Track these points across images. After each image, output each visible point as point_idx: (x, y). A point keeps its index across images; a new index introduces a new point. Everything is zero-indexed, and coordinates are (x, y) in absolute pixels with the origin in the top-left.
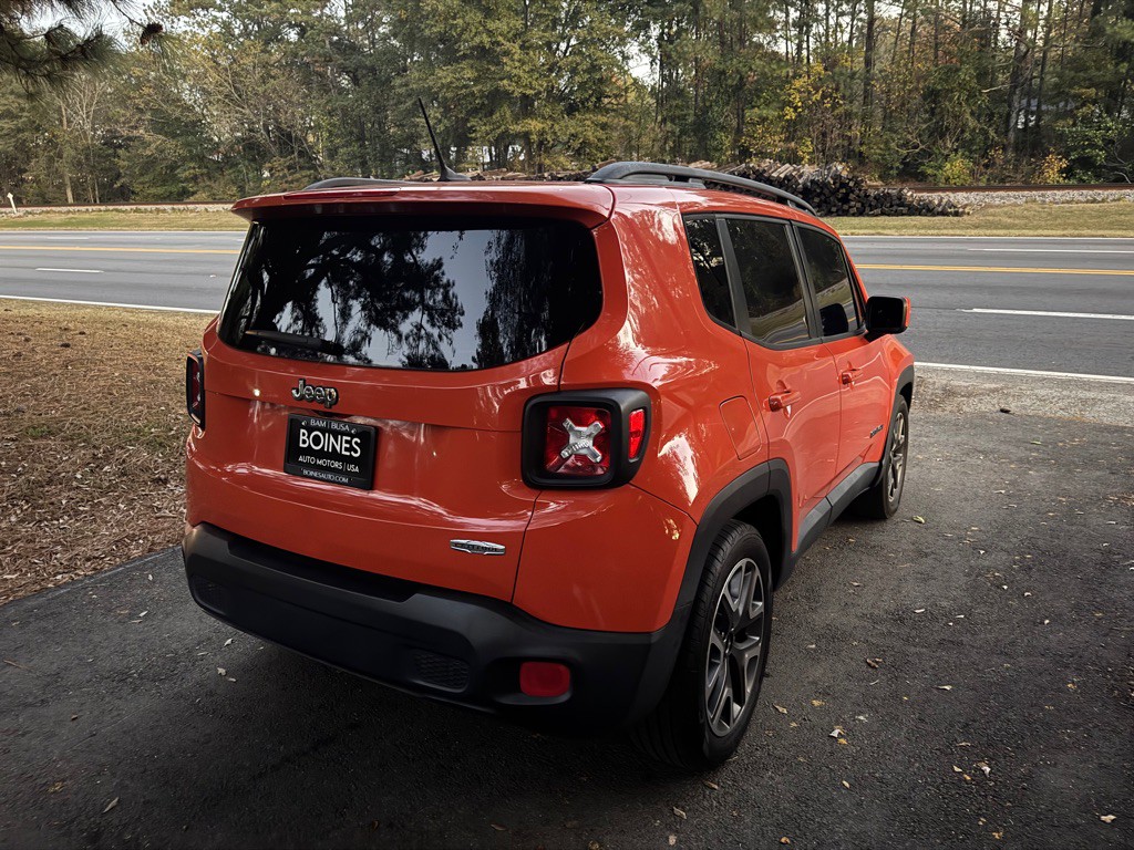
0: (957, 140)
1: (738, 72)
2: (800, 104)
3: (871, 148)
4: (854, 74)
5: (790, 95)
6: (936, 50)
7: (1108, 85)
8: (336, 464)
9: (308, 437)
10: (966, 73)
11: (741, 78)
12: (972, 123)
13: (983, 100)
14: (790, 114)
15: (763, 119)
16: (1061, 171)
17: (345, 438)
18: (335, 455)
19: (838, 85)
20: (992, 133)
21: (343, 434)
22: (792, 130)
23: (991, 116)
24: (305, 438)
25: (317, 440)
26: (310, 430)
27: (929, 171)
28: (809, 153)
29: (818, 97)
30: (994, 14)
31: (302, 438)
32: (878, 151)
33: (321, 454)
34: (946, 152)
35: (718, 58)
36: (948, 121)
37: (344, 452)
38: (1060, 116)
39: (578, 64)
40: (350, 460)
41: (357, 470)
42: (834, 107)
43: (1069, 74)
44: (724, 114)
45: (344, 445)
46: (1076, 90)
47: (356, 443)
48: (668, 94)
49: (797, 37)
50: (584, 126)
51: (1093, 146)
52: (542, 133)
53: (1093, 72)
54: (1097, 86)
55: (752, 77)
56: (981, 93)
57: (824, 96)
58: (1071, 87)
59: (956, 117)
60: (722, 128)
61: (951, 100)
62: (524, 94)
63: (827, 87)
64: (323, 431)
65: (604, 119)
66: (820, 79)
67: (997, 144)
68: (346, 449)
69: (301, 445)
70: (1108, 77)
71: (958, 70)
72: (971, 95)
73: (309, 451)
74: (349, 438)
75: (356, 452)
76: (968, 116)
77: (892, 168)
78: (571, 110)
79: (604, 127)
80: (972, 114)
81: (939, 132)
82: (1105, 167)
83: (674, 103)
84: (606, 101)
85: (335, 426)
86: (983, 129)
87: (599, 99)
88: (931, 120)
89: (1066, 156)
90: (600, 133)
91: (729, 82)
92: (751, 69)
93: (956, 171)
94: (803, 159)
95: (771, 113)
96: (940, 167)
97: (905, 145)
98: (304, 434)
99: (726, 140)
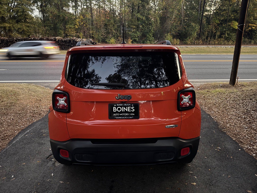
0: (112, 35)
1: (63, 16)
2: (79, 25)
3: (95, 36)
4: (90, 19)
5: (76, 23)
6: (105, 16)
7: (137, 25)
8: (127, 114)
9: (116, 109)
10: (112, 21)
11: (64, 18)
12: (114, 31)
13: (116, 27)
14: (77, 27)
15: (70, 28)
16: (131, 42)
17: (129, 107)
18: (126, 112)
19: (86, 21)
20: (118, 34)
21: (128, 106)
22: (77, 31)
23: (117, 30)
24: (115, 109)
25: (119, 109)
26: (117, 107)
27: (108, 41)
28: (82, 36)
29: (82, 23)
30: (115, 9)
31: (114, 109)
32: (97, 36)
33: (121, 112)
34: (110, 37)
35: (57, 12)
36: (110, 31)
37: (129, 111)
38: (130, 31)
39: (19, 10)
40: (131, 112)
41: (134, 114)
42: (86, 26)
43: (130, 23)
44: (60, 25)
45: (129, 109)
46: (132, 26)
47: (133, 108)
48: (45, 20)
49: (75, 9)
50: (23, 26)
51: (136, 37)
52: (9, 27)
53: (134, 23)
54: (135, 26)
55: (66, 18)
56: (115, 25)
57: (84, 23)
58: (131, 25)
59: (111, 30)
60: (61, 29)
61: (110, 26)
62: (3, 16)
63: (84, 21)
64: (121, 107)
65: (28, 25)
66: (83, 20)
67: (119, 36)
68: (129, 110)
69: (114, 111)
70: (137, 24)
71: (110, 20)
72: (113, 26)
73: (117, 112)
74: (130, 107)
75: (133, 110)
76: (113, 30)
77: (100, 40)
78: (18, 22)
79: (28, 27)
80: (114, 29)
81: (108, 33)
82: (138, 41)
83: (47, 22)
84: (28, 20)
85: (125, 105)
86: (116, 33)
87: (25, 20)
88: (106, 30)
89: (132, 39)
90: (27, 28)
91: (61, 18)
92: (66, 16)
93: (113, 41)
94: (81, 37)
95: (72, 26)
96: (110, 40)
97: (102, 35)
98: (115, 108)
99: (62, 32)
